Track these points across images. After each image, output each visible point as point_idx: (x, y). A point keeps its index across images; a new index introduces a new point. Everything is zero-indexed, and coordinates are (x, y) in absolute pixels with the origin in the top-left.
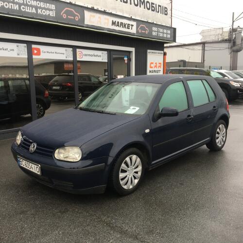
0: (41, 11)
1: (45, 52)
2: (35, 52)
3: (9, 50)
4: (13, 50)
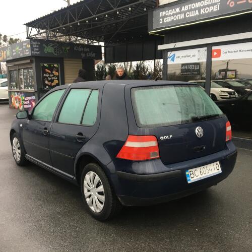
0: (204, 10)
1: (226, 53)
2: (215, 53)
3: (191, 56)
4: (194, 56)
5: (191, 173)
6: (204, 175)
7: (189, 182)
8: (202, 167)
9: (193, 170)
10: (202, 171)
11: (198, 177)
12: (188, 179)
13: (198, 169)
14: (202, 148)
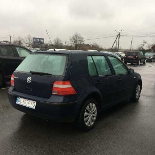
5: (19, 99)
6: (24, 104)
7: (16, 103)
8: (25, 99)
9: (21, 98)
10: (24, 101)
11: (21, 103)
12: (17, 101)
13: (23, 99)
14: (30, 90)
